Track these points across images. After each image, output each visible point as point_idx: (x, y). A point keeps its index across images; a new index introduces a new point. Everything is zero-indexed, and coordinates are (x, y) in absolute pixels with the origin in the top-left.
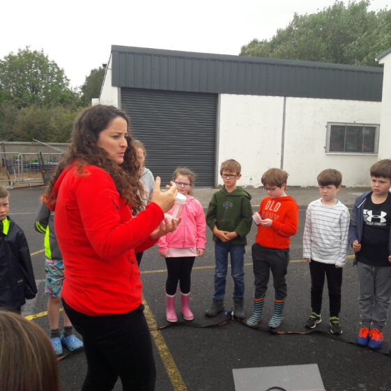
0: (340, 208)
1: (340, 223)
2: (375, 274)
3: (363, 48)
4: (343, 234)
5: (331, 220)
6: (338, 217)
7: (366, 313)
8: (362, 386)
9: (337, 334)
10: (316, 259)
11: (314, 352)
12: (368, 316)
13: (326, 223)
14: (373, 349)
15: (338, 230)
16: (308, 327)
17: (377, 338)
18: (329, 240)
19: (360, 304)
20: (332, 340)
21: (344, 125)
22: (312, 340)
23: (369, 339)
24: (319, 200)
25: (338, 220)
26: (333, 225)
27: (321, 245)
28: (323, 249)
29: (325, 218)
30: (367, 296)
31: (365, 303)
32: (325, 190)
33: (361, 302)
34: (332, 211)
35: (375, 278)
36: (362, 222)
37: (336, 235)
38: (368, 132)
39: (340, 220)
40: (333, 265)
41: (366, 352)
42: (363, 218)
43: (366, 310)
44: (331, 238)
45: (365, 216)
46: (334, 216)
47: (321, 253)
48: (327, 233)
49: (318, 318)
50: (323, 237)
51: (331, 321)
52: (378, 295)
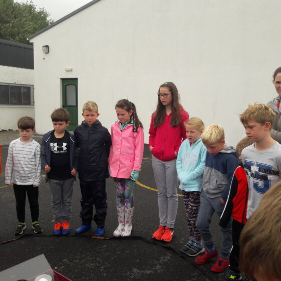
0: (34, 145)
1: (35, 155)
2: (62, 186)
3: (16, 29)
4: (38, 162)
5: (29, 153)
6: (34, 151)
7: (58, 213)
8: (65, 260)
9: (39, 233)
10: (19, 183)
11: (27, 250)
12: (59, 215)
13: (25, 156)
14: (65, 235)
15: (33, 160)
16: (17, 234)
17: (66, 227)
18: (28, 168)
19: (53, 208)
20: (37, 238)
21: (7, 85)
22: (23, 242)
23: (61, 229)
24: (18, 140)
25: (34, 153)
26: (30, 157)
27: (22, 172)
28: (24, 175)
29: (24, 152)
30: (58, 202)
31: (56, 207)
32: (25, 133)
33: (54, 206)
34: (29, 147)
35: (62, 188)
36: (50, 152)
37: (32, 163)
38: (25, 90)
39: (35, 153)
40: (32, 186)
41: (61, 238)
42: (51, 149)
43: (57, 211)
44: (30, 166)
45: (52, 148)
46: (31, 150)
47: (23, 178)
48: (26, 163)
49: (24, 226)
50: (24, 166)
51: (33, 225)
52: (65, 198)
